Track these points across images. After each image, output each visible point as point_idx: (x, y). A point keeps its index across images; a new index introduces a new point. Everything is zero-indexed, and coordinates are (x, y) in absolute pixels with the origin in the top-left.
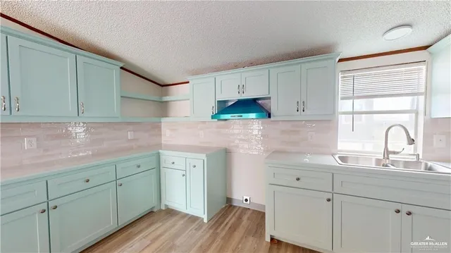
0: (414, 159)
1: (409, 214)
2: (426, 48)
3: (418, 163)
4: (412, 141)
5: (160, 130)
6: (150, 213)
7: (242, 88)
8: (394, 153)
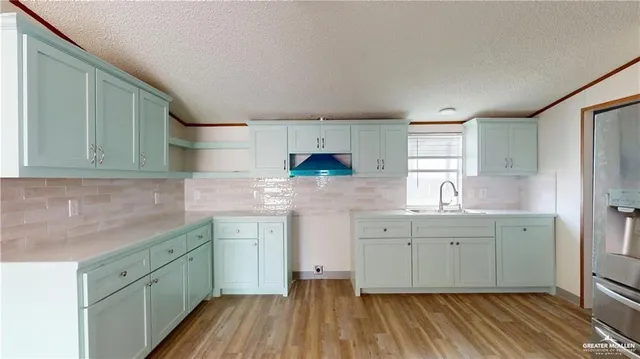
0: (457, 208)
1: (458, 244)
2: (462, 122)
3: (460, 210)
4: (457, 194)
5: (183, 192)
6: (203, 303)
7: (321, 141)
8: (446, 204)
